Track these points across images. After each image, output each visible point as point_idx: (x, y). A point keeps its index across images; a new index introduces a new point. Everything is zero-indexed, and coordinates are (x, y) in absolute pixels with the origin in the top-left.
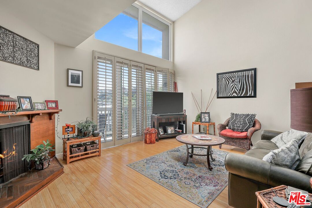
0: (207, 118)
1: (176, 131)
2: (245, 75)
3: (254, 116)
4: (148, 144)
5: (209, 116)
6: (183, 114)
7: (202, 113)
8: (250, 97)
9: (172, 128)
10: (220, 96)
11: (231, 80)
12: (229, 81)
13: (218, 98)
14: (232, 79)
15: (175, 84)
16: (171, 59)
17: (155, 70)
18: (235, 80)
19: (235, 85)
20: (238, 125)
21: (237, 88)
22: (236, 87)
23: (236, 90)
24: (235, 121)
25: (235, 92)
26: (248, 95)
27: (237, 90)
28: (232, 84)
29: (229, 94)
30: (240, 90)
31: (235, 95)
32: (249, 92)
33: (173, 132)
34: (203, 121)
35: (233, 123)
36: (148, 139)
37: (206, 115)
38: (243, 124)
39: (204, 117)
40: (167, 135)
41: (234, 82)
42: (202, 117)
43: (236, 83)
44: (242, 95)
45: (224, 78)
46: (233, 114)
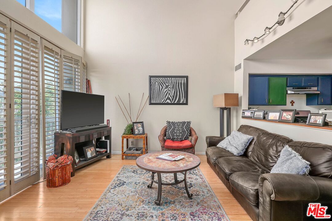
0: (141, 128)
1: (97, 152)
2: (179, 83)
3: (189, 123)
4: (57, 187)
5: (143, 127)
6: (107, 127)
7: (134, 123)
8: (183, 104)
9: (93, 149)
10: (152, 102)
11: (165, 86)
12: (163, 86)
13: (151, 104)
14: (166, 84)
15: (88, 82)
16: (80, 43)
17: (60, 54)
18: (168, 86)
19: (169, 91)
20: (178, 134)
21: (171, 95)
22: (169, 93)
23: (169, 96)
24: (174, 129)
25: (168, 98)
26: (181, 102)
27: (171, 97)
28: (166, 90)
29: (163, 100)
30: (173, 97)
31: (168, 101)
32: (182, 99)
33: (94, 154)
34: (136, 133)
35: (172, 133)
36: (57, 179)
37: (140, 125)
38: (182, 133)
39: (137, 129)
40: (85, 160)
41: (168, 87)
42: (135, 128)
43: (169, 89)
44: (176, 102)
45: (157, 82)
46: (169, 122)
